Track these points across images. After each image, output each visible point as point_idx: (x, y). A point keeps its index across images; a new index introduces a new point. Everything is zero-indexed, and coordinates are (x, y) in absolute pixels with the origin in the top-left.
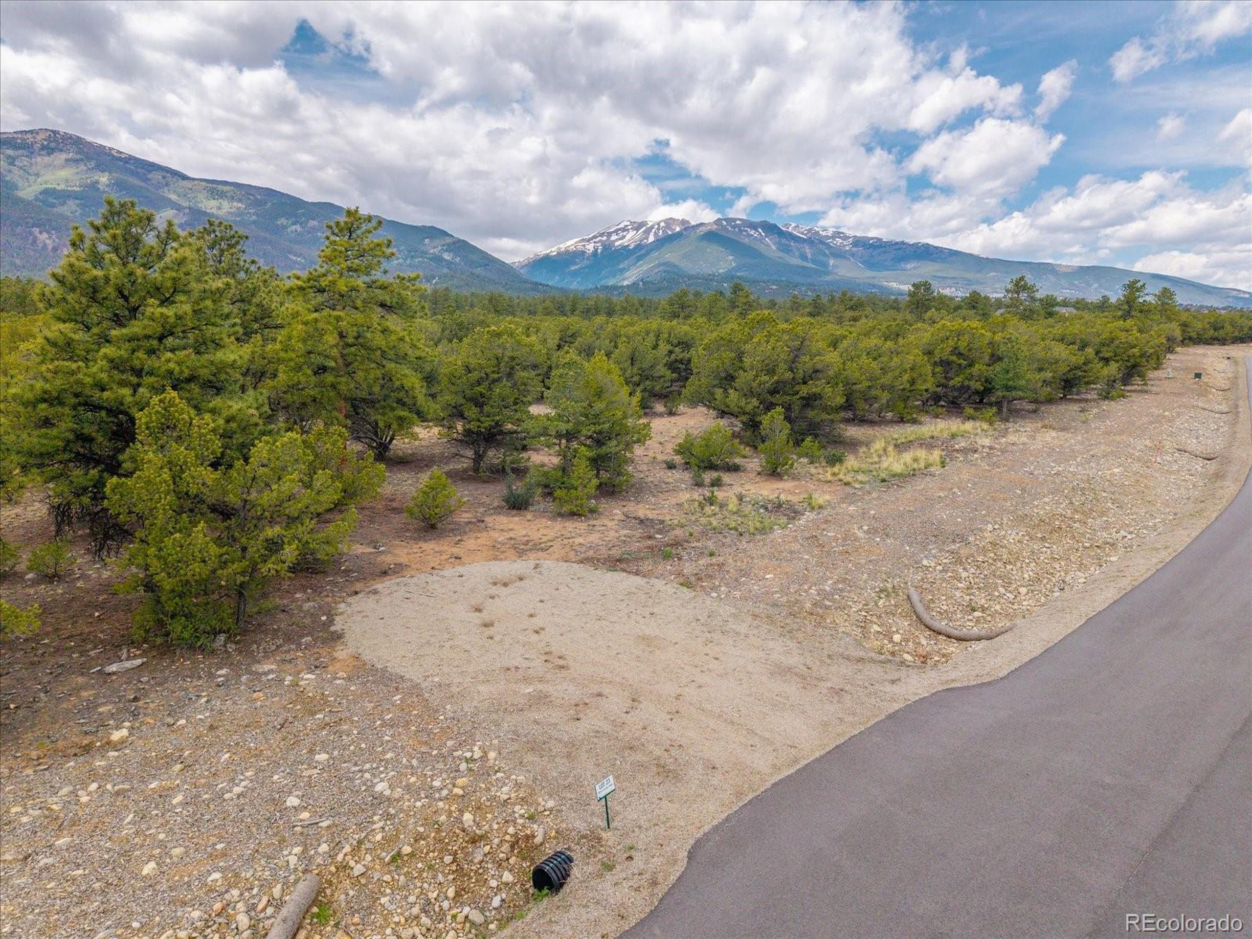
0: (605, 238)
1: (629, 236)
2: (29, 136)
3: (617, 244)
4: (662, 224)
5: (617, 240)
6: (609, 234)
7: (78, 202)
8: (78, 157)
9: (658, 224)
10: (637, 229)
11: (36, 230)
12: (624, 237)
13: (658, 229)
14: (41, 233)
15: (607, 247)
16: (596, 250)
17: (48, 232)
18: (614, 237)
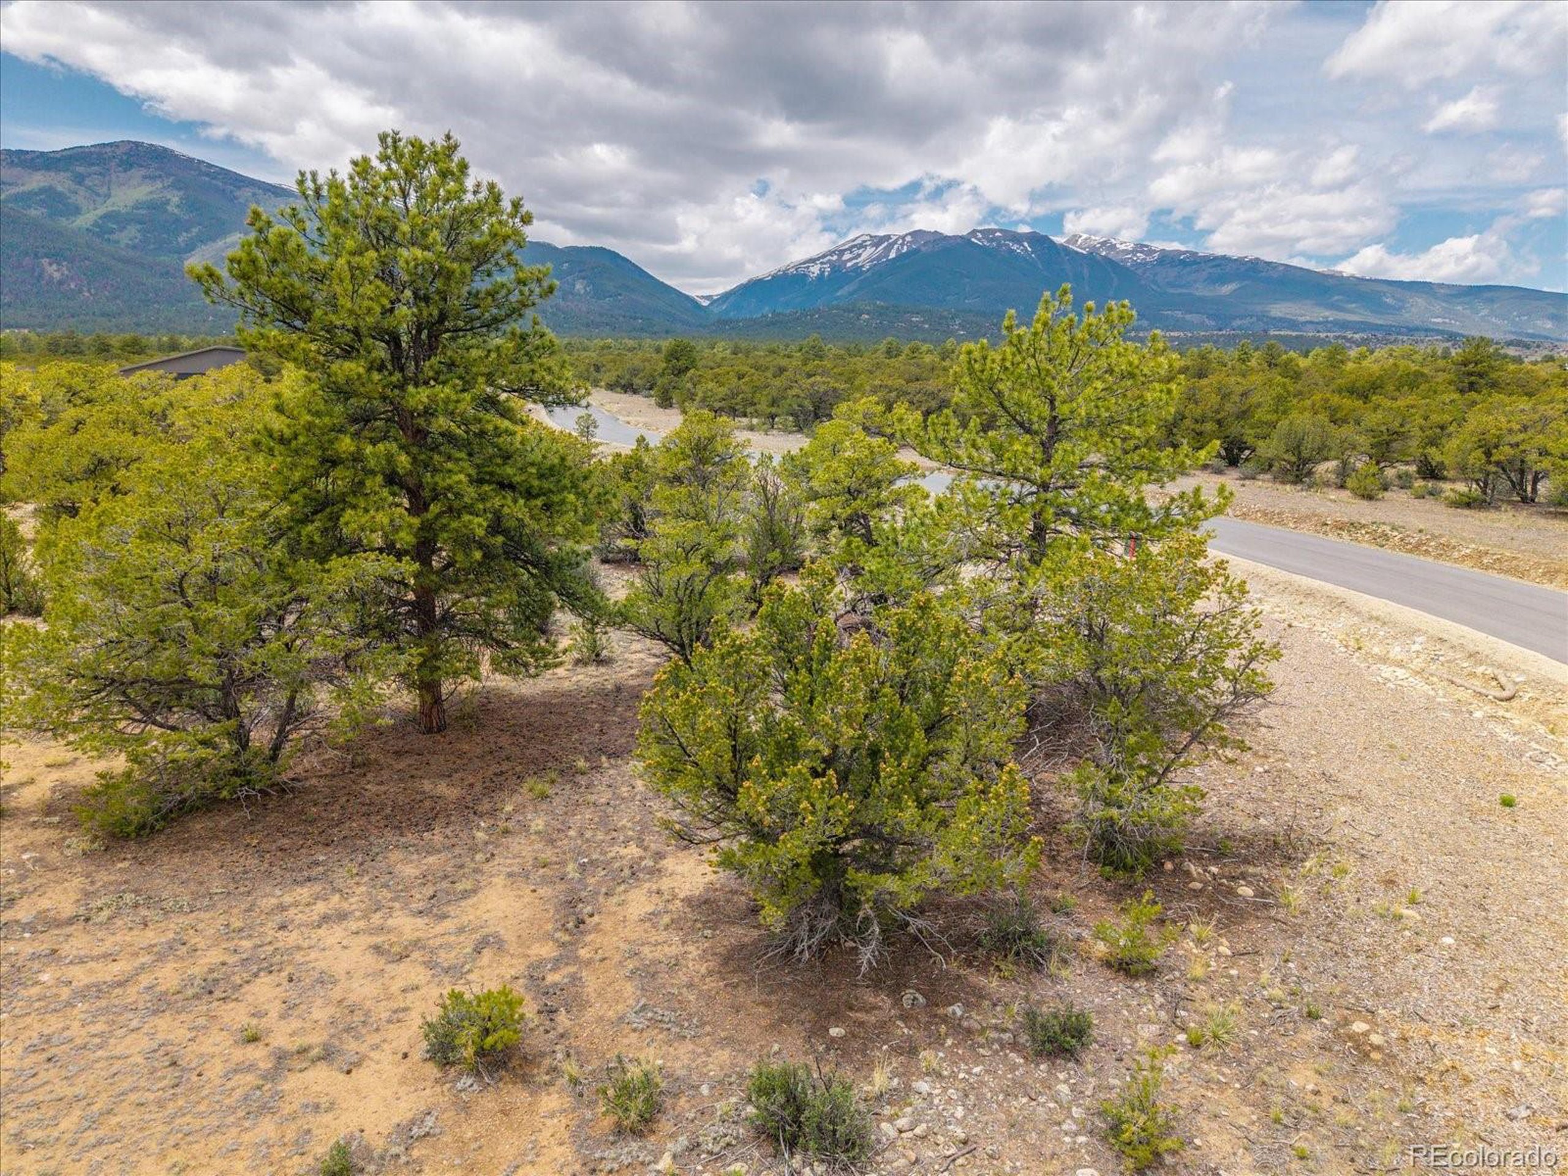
0: (835, 257)
1: (864, 256)
2: (108, 149)
3: (849, 264)
4: (908, 238)
5: (850, 260)
6: (842, 252)
7: (139, 227)
8: (157, 173)
9: (903, 238)
10: (877, 245)
11: (45, 261)
12: (859, 255)
13: (902, 245)
14: (51, 264)
15: (836, 268)
16: (822, 272)
17: (58, 264)
18: (847, 256)
